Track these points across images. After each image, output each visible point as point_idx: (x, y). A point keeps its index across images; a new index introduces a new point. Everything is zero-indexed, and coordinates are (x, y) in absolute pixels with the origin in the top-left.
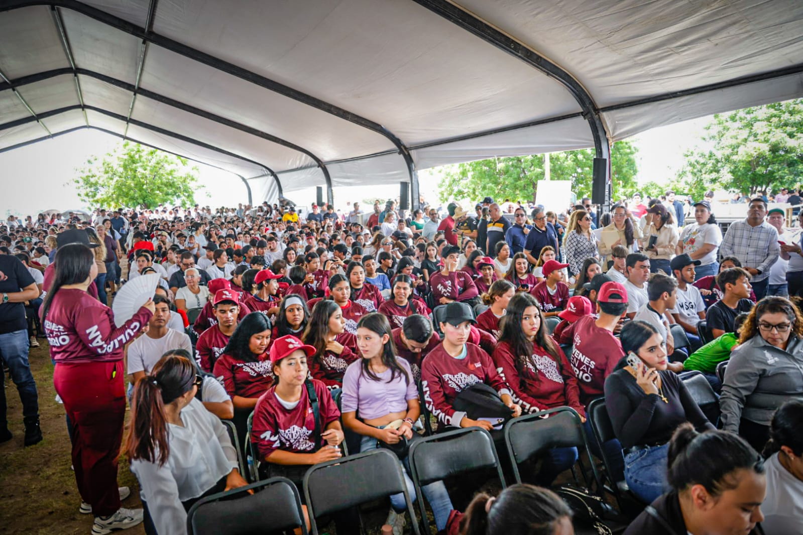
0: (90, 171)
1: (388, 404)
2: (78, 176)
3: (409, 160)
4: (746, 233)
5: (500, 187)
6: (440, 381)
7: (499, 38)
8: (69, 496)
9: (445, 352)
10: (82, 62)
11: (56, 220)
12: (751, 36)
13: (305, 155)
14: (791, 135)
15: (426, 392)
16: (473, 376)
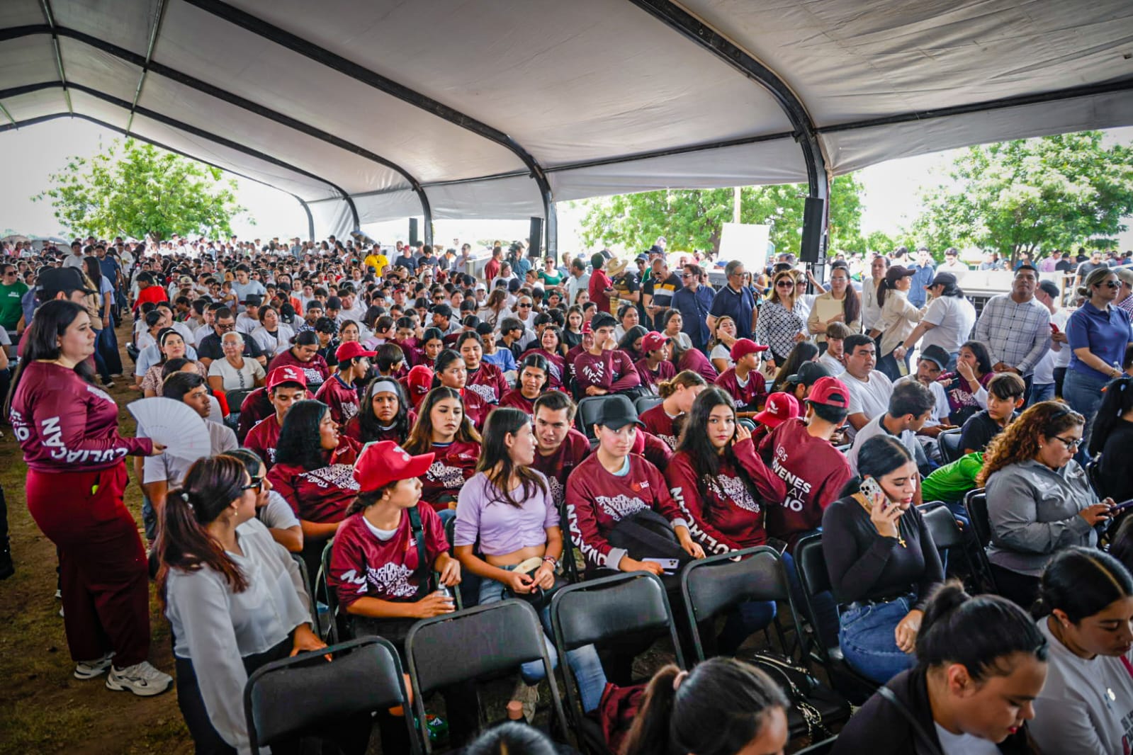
0: (74, 180)
1: (522, 533)
2: (55, 186)
3: (545, 187)
4: (1008, 312)
5: (667, 229)
6: (592, 505)
7: (682, 20)
8: (58, 653)
9: (600, 464)
10: (65, 16)
11: (22, 250)
12: (1033, 41)
13: (393, 171)
14: (1072, 178)
15: (572, 519)
16: (637, 499)
